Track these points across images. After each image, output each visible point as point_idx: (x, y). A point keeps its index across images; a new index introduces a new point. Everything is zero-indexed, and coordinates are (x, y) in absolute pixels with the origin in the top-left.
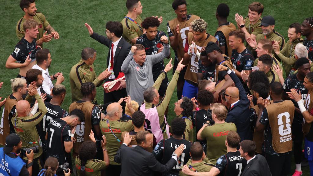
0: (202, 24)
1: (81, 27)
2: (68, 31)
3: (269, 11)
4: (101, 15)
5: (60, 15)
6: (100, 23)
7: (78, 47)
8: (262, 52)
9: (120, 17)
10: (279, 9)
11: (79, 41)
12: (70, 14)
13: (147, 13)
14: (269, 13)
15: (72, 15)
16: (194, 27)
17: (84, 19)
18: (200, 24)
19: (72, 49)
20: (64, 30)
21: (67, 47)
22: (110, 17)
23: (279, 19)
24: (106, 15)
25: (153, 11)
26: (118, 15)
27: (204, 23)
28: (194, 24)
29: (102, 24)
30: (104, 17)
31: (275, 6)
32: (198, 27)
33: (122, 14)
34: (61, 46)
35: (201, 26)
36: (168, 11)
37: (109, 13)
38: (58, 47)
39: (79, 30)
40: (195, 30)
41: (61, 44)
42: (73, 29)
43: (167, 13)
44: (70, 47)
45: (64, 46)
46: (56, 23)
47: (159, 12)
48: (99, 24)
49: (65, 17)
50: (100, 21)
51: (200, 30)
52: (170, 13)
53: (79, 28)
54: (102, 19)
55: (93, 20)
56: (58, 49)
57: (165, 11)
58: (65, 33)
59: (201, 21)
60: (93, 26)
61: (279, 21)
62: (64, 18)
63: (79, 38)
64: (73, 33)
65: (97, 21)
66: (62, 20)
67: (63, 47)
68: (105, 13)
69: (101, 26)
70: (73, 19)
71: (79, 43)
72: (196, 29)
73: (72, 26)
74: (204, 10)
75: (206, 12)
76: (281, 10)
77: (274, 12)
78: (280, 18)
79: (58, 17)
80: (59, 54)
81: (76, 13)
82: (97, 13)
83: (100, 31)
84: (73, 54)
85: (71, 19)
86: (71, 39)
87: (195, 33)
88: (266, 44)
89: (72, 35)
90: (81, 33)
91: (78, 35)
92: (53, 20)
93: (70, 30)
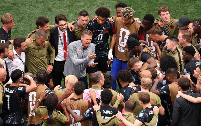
0: (130, 12)
1: (33, 13)
2: (22, 16)
3: (188, 6)
4: (50, 4)
5: (17, 3)
6: (49, 10)
7: (30, 29)
8: (181, 40)
9: (66, 6)
10: (197, 5)
11: (31, 24)
12: (24, 2)
13: (88, 4)
14: (189, 8)
15: (26, 3)
16: (124, 14)
17: (36, 7)
18: (129, 12)
19: (25, 31)
20: (19, 15)
21: (21, 29)
22: (58, 6)
23: (196, 14)
24: (54, 4)
25: (93, 3)
26: (64, 5)
27: (132, 12)
28: (124, 12)
29: (51, 11)
30: (52, 6)
31: (194, 3)
32: (127, 15)
33: (67, 4)
34: (16, 28)
35: (130, 13)
36: (106, 3)
37: (57, 3)
38: (14, 29)
39: (32, 15)
40: (124, 17)
41: (16, 26)
42: (27, 15)
43: (105, 4)
44: (23, 29)
45: (19, 28)
46: (13, 9)
47: (98, 4)
48: (48, 12)
49: (21, 5)
50: (49, 9)
51: (129, 17)
52: (107, 5)
53: (32, 14)
54: (51, 7)
55: (43, 8)
56: (14, 31)
57: (103, 3)
58: (20, 18)
59: (130, 9)
60: (43, 13)
61: (197, 15)
62: (19, 5)
63: (32, 22)
64: (27, 18)
65: (46, 9)
66: (18, 7)
67: (17, 29)
68: (54, 3)
69: (49, 13)
70: (27, 7)
71: (31, 26)
72: (126, 16)
73: (26, 12)
74: (135, 3)
75: (136, 5)
76: (198, 6)
77: (193, 7)
78: (198, 13)
79: (15, 4)
80: (14, 35)
81: (29, 2)
82: (47, 2)
83: (49, 17)
84: (26, 35)
85: (25, 7)
86: (24, 23)
87: (125, 19)
88: (185, 34)
89: (26, 20)
90: (33, 18)
91: (31, 20)
92: (10, 6)
93: (24, 16)
